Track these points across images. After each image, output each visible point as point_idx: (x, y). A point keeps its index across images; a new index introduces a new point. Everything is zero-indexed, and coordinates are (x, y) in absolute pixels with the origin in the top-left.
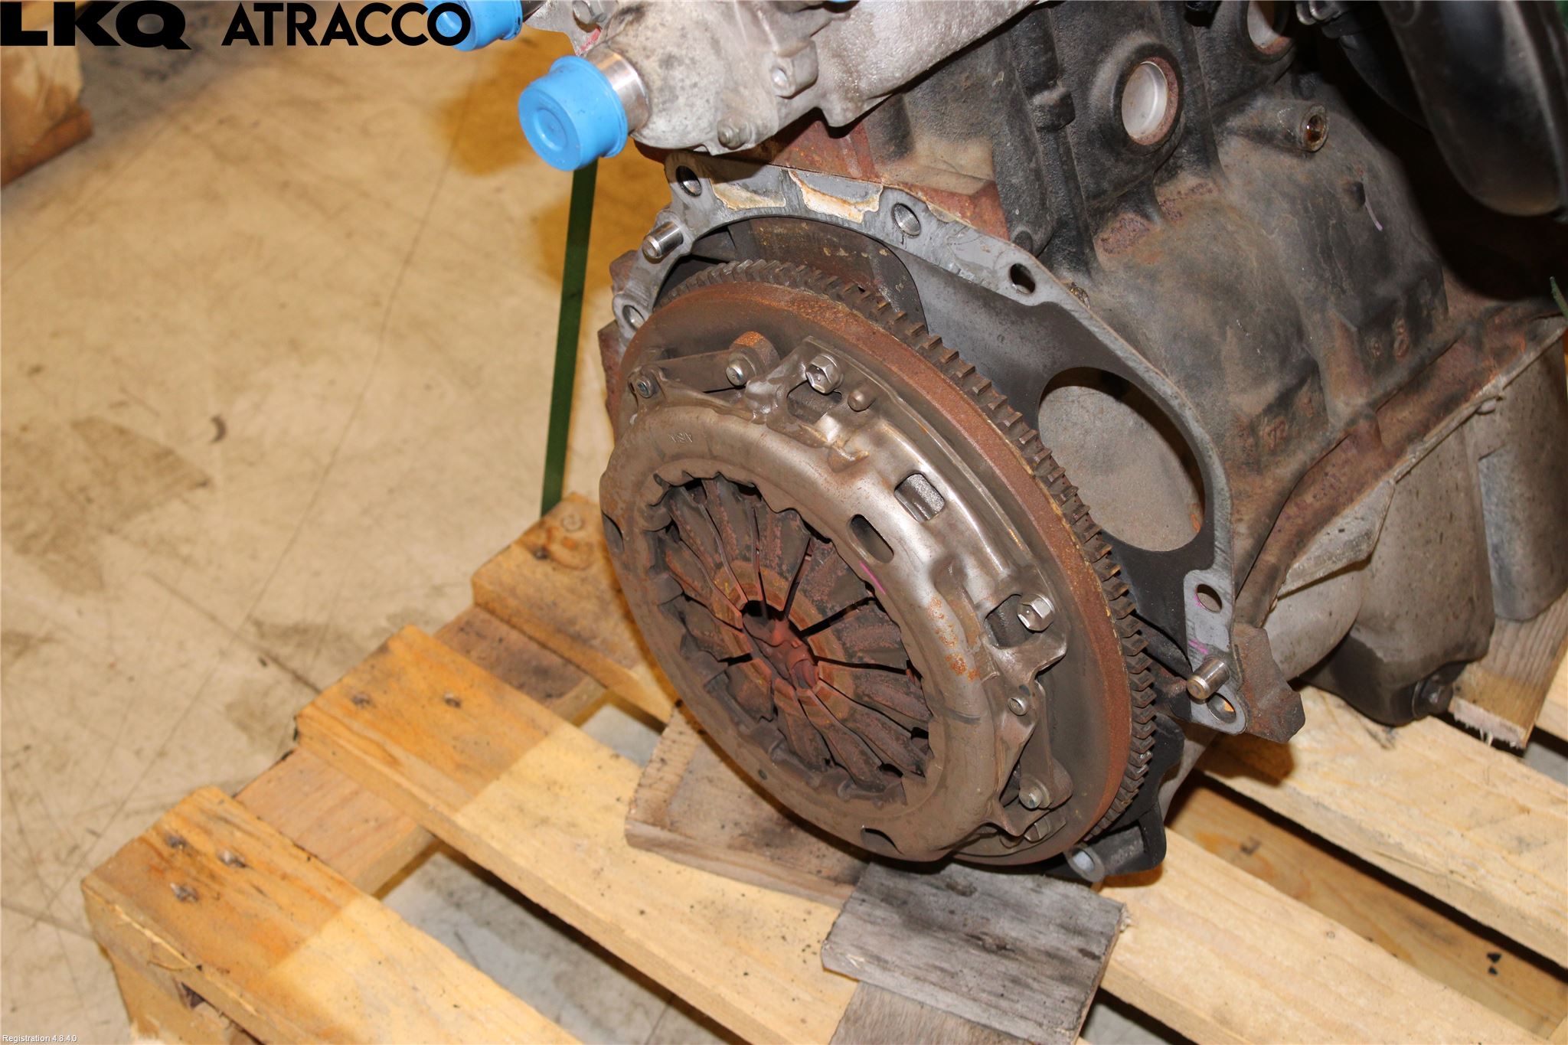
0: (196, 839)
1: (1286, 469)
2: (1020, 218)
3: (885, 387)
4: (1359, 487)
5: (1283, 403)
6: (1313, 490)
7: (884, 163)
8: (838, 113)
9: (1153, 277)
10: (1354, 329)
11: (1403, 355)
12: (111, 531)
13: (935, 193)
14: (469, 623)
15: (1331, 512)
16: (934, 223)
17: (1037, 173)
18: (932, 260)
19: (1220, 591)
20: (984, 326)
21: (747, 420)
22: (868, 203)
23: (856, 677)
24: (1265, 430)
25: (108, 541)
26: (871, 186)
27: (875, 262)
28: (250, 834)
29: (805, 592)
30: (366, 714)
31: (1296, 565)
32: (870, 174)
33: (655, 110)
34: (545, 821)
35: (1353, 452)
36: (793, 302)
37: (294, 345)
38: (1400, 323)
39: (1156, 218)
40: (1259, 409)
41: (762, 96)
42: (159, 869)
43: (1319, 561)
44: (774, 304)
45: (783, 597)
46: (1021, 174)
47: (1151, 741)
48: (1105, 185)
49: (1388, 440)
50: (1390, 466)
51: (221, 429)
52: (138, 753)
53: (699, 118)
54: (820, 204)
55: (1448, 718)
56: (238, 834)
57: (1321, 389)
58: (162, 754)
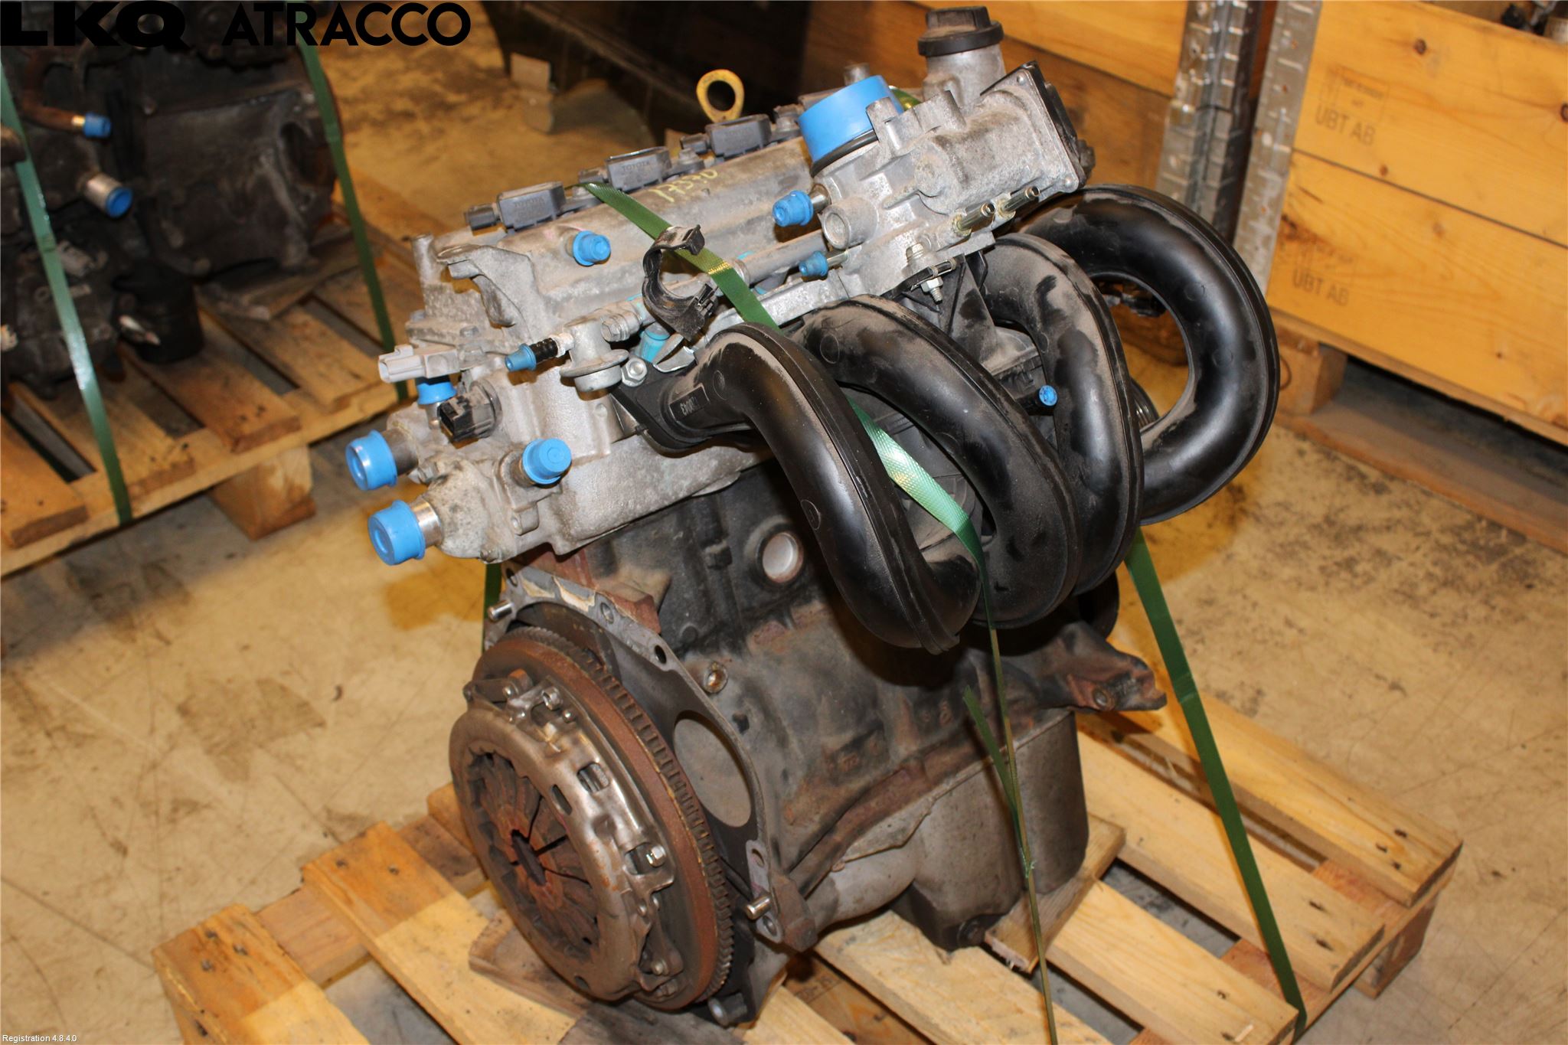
0: (224, 936)
1: (856, 785)
2: (689, 619)
3: (583, 710)
4: (907, 800)
5: (856, 744)
6: (876, 800)
7: (597, 578)
8: (562, 547)
9: (779, 661)
10: (911, 704)
11: (947, 723)
12: (261, 746)
13: (620, 599)
14: (423, 825)
15: (885, 814)
16: (619, 617)
17: (706, 593)
18: (619, 637)
19: (762, 855)
20: (646, 680)
21: (507, 721)
22: (589, 600)
23: (564, 883)
24: (842, 760)
25: (258, 752)
26: (590, 590)
27: (597, 636)
28: (254, 935)
29: (537, 827)
30: (342, 872)
31: (856, 844)
32: (590, 585)
33: (446, 535)
34: (427, 949)
35: (907, 779)
36: (543, 654)
37: (395, 648)
38: (945, 703)
39: (790, 625)
40: (838, 747)
41: (507, 532)
42: (198, 948)
43: (870, 843)
44: (533, 655)
45: (527, 830)
46: (691, 592)
47: (731, 941)
48: (755, 604)
49: (931, 773)
50: (929, 789)
51: (340, 691)
52: (240, 880)
53: (472, 543)
54: (570, 599)
55: (988, 948)
56: (248, 935)
57: (884, 739)
58: (253, 882)
